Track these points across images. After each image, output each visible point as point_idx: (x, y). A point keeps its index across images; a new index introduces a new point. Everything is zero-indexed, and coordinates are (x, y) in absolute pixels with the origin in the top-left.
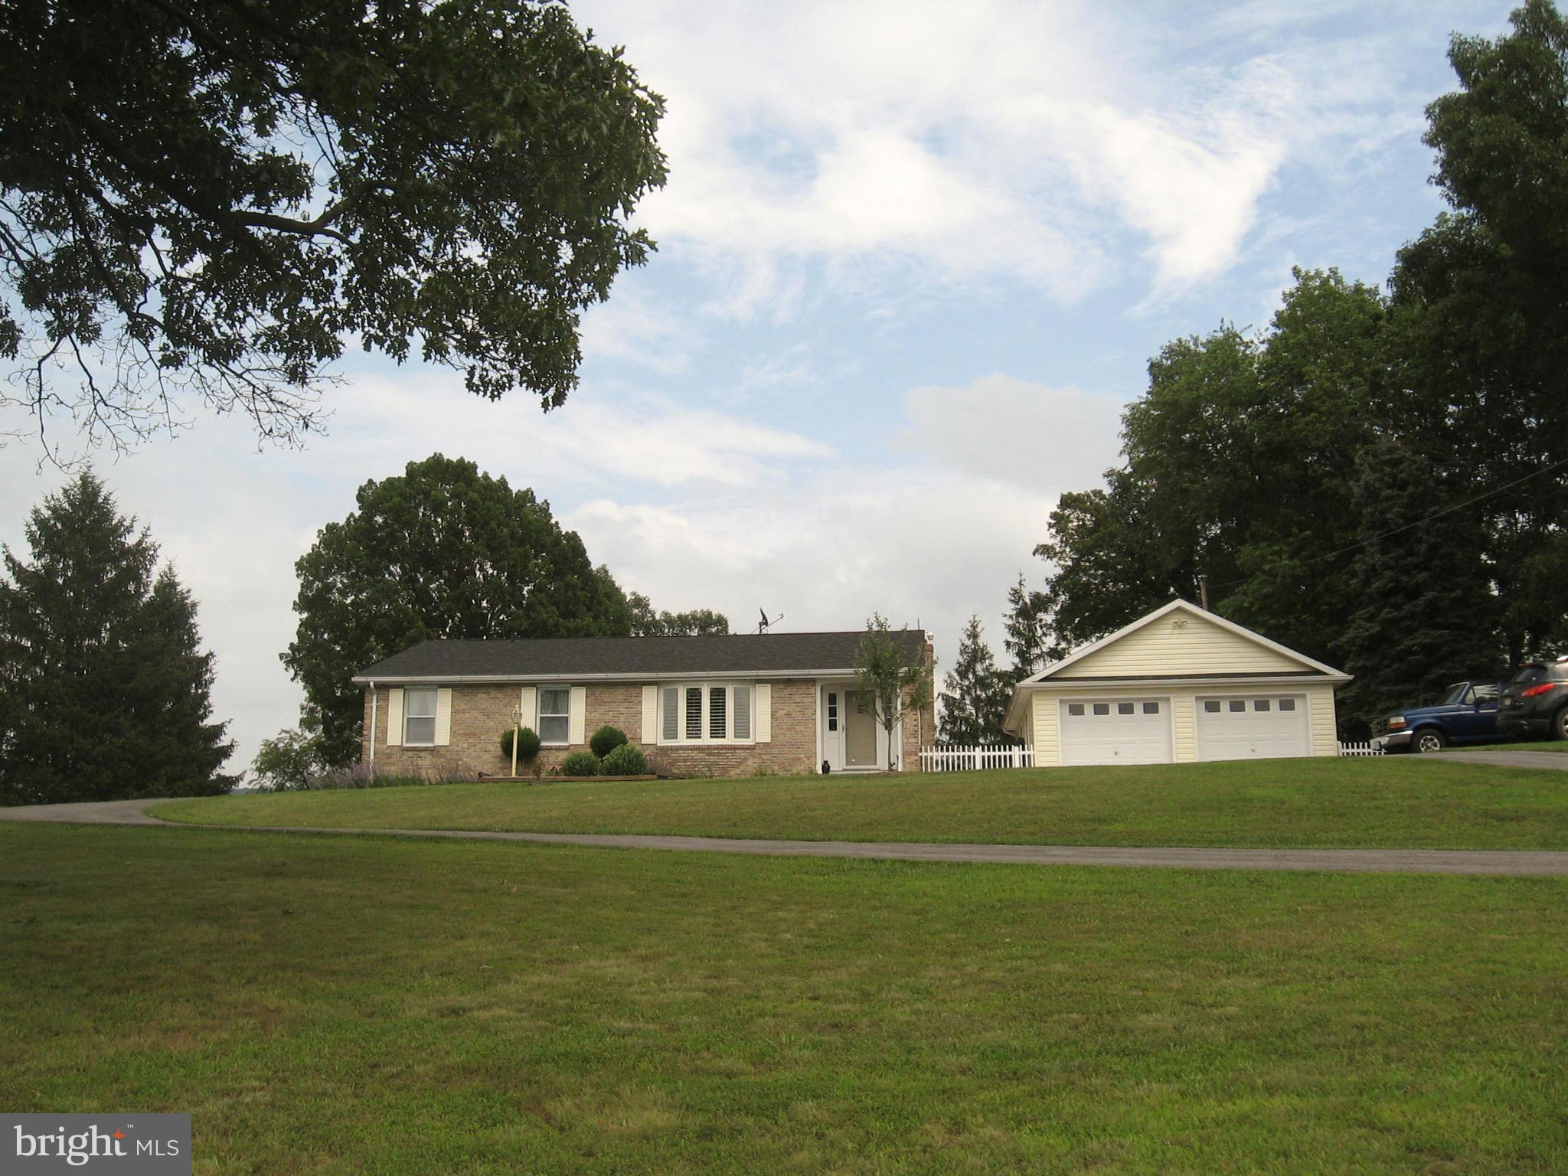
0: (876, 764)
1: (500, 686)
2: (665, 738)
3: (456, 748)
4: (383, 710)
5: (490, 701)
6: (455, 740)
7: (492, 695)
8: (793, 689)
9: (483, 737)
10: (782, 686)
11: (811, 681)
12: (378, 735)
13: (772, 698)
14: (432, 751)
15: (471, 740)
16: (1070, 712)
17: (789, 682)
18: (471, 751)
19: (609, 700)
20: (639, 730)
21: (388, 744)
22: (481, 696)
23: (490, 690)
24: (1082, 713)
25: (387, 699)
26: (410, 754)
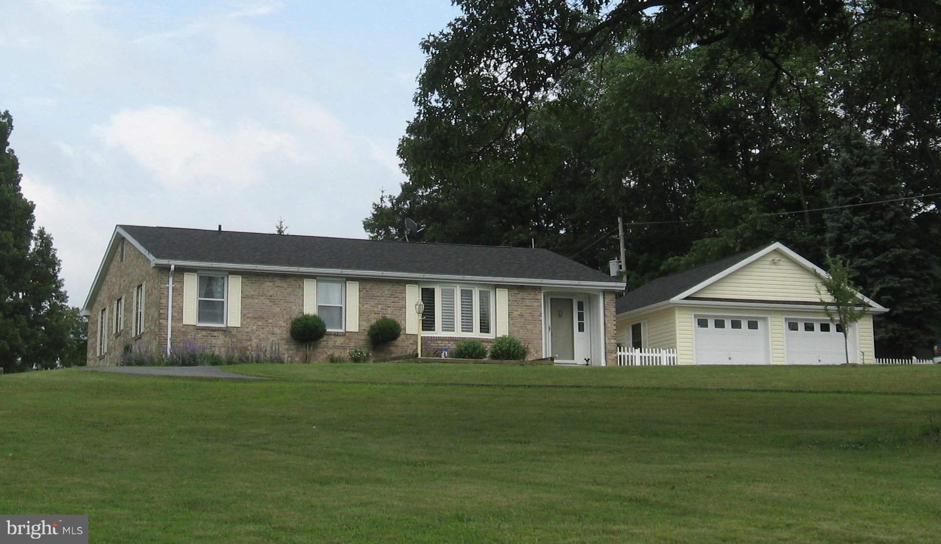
0: (573, 359)
1: (284, 276)
2: (423, 330)
3: (246, 330)
4: (179, 292)
5: (276, 289)
6: (245, 322)
7: (277, 284)
8: (525, 295)
9: (270, 321)
10: (516, 292)
11: (536, 289)
12: (174, 315)
13: (509, 301)
14: (226, 331)
15: (260, 323)
16: (699, 324)
17: (522, 288)
18: (260, 333)
19: (378, 294)
20: (403, 322)
21: (184, 323)
22: (267, 284)
23: (275, 280)
24: (707, 326)
25: (182, 282)
26: (204, 333)
